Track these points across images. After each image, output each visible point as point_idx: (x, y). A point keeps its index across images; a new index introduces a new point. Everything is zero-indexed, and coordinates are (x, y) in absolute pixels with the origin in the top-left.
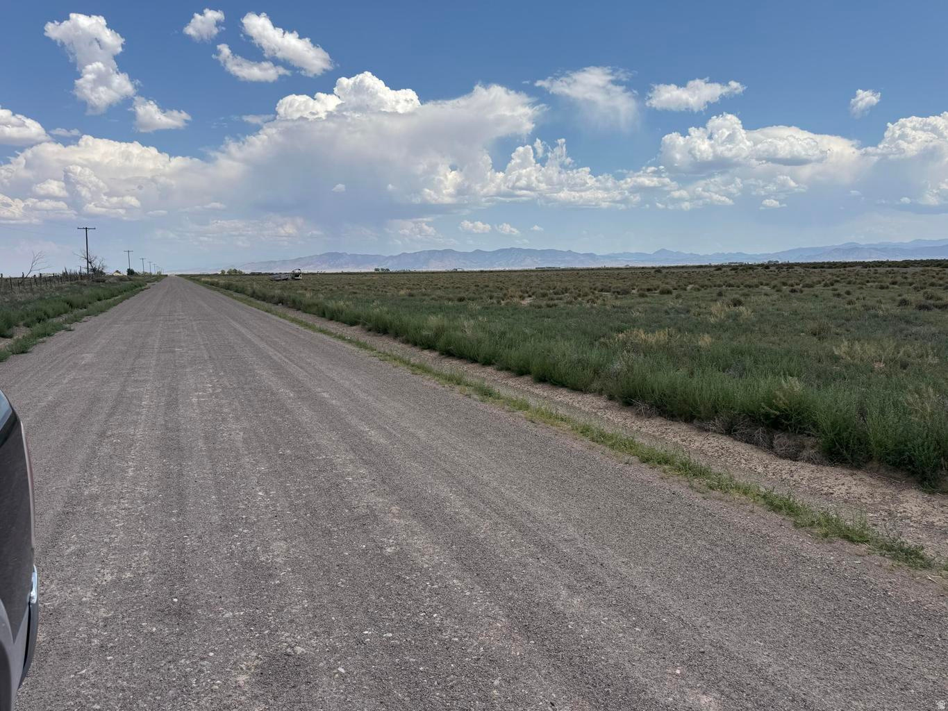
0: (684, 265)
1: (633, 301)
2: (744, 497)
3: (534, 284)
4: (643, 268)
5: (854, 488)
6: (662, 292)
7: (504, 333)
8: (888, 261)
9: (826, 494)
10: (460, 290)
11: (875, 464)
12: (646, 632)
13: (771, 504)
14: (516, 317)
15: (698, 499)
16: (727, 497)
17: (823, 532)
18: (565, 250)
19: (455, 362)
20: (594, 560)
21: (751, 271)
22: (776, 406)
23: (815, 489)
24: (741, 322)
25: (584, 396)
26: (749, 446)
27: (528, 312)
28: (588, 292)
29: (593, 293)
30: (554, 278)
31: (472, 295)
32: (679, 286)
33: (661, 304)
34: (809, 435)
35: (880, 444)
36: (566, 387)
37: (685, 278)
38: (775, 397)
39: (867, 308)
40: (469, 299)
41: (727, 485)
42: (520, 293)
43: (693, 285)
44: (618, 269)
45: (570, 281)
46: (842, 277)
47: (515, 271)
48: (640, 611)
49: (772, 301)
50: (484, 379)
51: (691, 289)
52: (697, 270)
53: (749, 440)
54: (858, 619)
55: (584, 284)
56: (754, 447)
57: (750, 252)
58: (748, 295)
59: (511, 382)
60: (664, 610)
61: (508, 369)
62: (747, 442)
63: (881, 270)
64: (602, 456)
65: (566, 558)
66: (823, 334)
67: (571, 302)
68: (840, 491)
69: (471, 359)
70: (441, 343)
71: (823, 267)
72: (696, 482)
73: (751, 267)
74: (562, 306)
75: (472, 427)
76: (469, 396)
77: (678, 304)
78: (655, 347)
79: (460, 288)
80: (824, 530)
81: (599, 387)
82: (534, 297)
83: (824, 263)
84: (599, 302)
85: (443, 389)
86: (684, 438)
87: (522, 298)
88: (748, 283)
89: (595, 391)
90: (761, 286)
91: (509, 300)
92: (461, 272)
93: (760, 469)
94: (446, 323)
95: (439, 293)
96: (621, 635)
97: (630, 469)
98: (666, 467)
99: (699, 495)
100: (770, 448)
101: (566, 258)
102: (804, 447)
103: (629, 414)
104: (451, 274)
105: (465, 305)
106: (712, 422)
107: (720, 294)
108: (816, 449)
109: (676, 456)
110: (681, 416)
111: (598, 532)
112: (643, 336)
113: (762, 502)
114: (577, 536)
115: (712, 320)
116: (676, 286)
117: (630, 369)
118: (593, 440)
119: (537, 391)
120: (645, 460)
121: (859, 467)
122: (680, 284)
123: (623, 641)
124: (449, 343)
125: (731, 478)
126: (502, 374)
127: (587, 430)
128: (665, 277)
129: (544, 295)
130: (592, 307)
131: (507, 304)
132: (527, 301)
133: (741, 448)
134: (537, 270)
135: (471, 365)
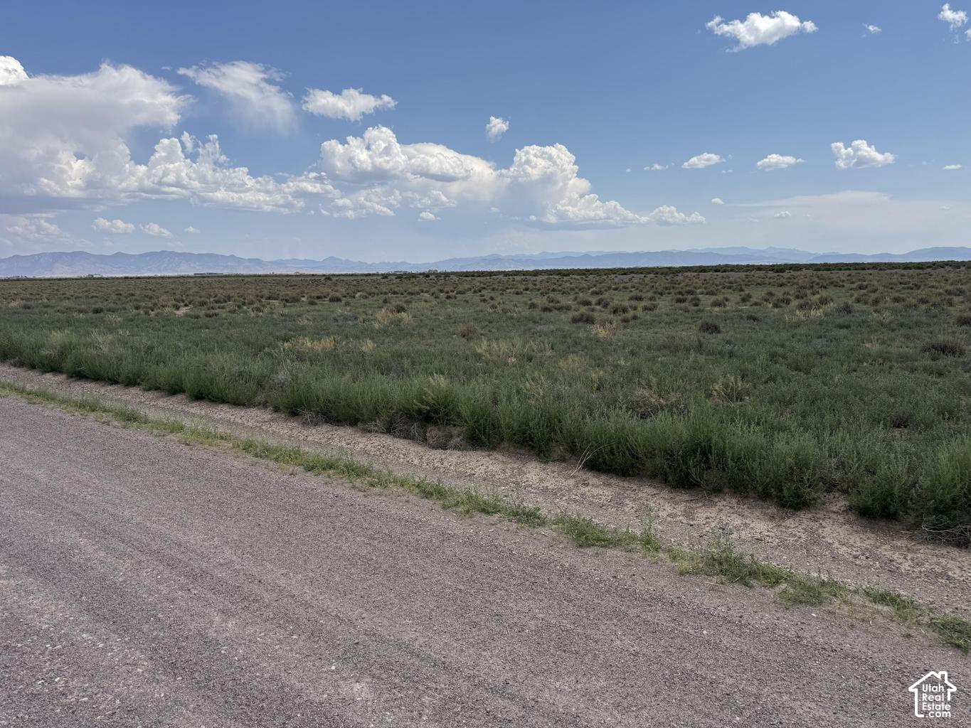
0: (353, 273)
1: (302, 309)
2: (401, 490)
3: (191, 292)
4: (313, 275)
5: (491, 467)
6: (332, 300)
7: (151, 348)
8: (523, 271)
9: (469, 476)
10: (96, 299)
11: (506, 444)
12: (303, 637)
13: (424, 492)
14: (168, 328)
15: (359, 498)
16: (386, 492)
17: (466, 509)
18: (228, 254)
19: (89, 386)
20: (251, 578)
21: (413, 280)
22: (427, 402)
23: (460, 472)
24: (403, 327)
25: (248, 410)
26: (406, 441)
27: (182, 323)
28: (254, 300)
29: (260, 301)
30: (216, 285)
31: (112, 305)
32: (348, 294)
33: (330, 311)
34: (455, 425)
35: (509, 426)
36: (227, 402)
37: (354, 286)
38: (425, 393)
39: (505, 311)
40: (109, 310)
41: (386, 480)
42: (174, 302)
43: (361, 293)
44: (287, 276)
45: (233, 289)
46: (488, 284)
47: (169, 278)
48: (298, 618)
49: (431, 306)
50: (127, 402)
51: (360, 296)
52: (366, 278)
53: (407, 436)
54: (490, 580)
55: (249, 291)
56: (410, 441)
57: (412, 261)
58: (410, 302)
59: (161, 403)
60: (323, 612)
61: (157, 389)
62: (405, 438)
63: (518, 278)
64: (266, 471)
65: (221, 583)
66: (470, 335)
67: (235, 311)
68: (480, 471)
69: (110, 379)
70: (68, 364)
71: (473, 276)
72: (358, 483)
73: (413, 276)
74: (224, 315)
75: (111, 458)
76: (108, 423)
77: (347, 312)
78: (321, 354)
79: (96, 297)
80: (467, 507)
81: (263, 400)
82: (191, 306)
83: (474, 272)
84: (266, 310)
85: (73, 418)
86: (349, 441)
87: (178, 308)
88: (410, 290)
89: (260, 404)
90: (422, 294)
91: (159, 311)
92: (98, 279)
93: (416, 462)
94: (74, 339)
95: (66, 303)
96: (277, 647)
97: (294, 480)
98: (331, 472)
99: (361, 494)
100: (424, 441)
101: (229, 264)
102: (452, 436)
103: (295, 424)
104: (85, 281)
105: (102, 318)
106: (373, 423)
107: (385, 301)
108: (461, 437)
109: (339, 460)
110: (345, 420)
111: (257, 549)
112: (309, 344)
113: (417, 491)
114: (234, 558)
115: (377, 326)
116: (345, 294)
117: (295, 378)
118: (256, 455)
119: (192, 410)
120: (310, 468)
121: (494, 449)
122: (350, 291)
123: (280, 652)
124: (79, 364)
125: (390, 473)
126: (150, 395)
127: (250, 446)
128: (335, 285)
129: (203, 304)
130: (258, 316)
131: (157, 315)
132: (182, 311)
133: (400, 444)
134: (195, 277)
135: (109, 388)
